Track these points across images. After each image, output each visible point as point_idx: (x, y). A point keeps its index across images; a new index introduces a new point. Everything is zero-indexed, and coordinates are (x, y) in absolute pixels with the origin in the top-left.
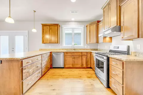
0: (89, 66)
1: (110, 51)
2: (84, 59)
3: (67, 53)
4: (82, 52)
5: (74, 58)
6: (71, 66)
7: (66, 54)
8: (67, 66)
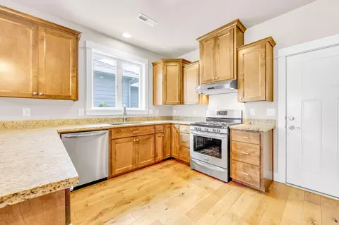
0: (168, 155)
1: (207, 120)
2: (159, 140)
3: (118, 130)
4: (154, 125)
5: (138, 142)
6: (130, 167)
7: (115, 134)
8: (117, 171)
